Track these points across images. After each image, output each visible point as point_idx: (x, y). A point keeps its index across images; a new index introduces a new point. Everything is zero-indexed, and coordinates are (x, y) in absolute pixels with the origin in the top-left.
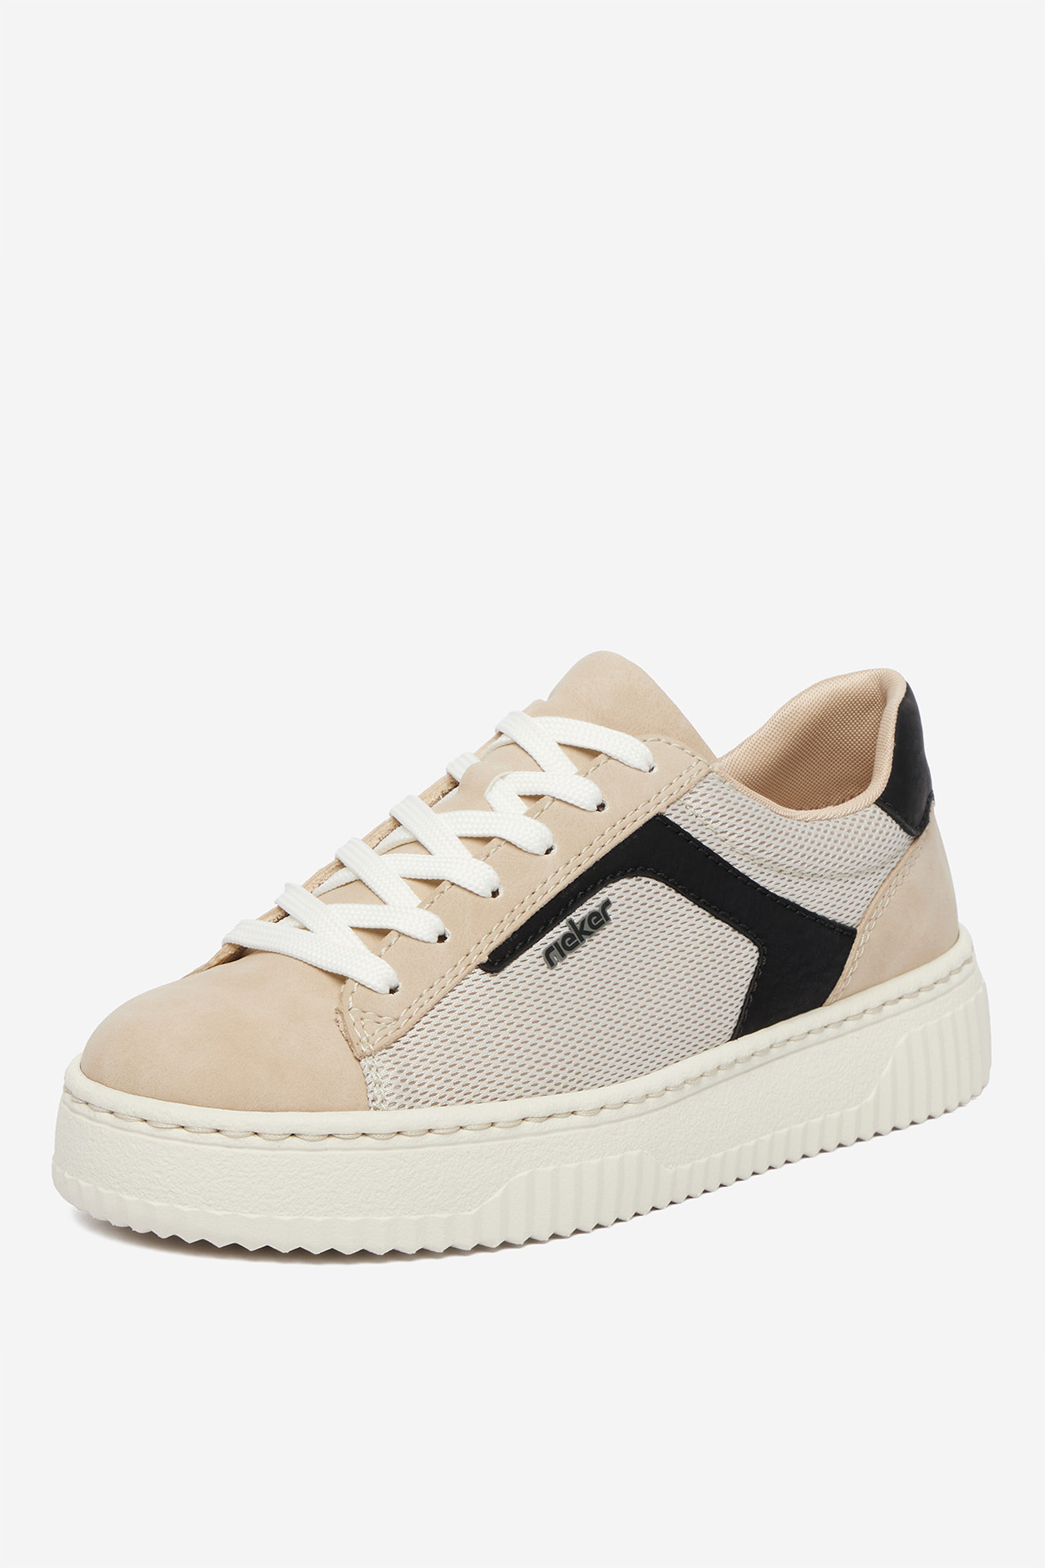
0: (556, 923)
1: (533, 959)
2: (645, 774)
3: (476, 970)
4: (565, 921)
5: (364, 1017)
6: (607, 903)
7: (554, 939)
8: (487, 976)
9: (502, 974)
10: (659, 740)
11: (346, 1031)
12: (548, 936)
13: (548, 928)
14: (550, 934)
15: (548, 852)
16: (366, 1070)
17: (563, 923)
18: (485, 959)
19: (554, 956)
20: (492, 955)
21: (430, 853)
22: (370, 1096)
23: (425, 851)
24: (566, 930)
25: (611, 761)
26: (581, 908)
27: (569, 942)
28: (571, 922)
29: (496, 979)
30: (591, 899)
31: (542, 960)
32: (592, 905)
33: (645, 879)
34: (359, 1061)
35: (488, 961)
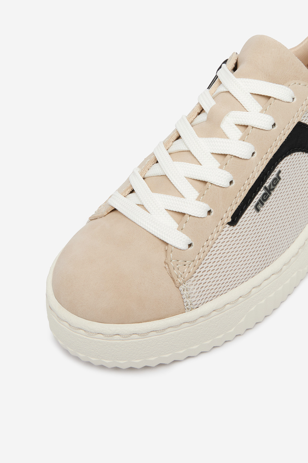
0: (259, 190)
1: (251, 211)
2: (291, 103)
3: (226, 226)
4: (263, 188)
5: (178, 264)
6: (280, 172)
7: (259, 198)
8: (232, 227)
9: (238, 224)
10: (295, 83)
11: (171, 274)
12: (256, 197)
13: (256, 193)
14: (257, 196)
15: (252, 155)
16: (182, 292)
17: (262, 189)
18: (230, 220)
19: (259, 207)
20: (233, 217)
21: (201, 164)
22: (185, 304)
23: (198, 163)
24: (264, 192)
25: (276, 100)
26: (269, 179)
27: (265, 197)
28: (265, 188)
29: (236, 227)
30: (273, 173)
31: (254, 210)
32: (273, 175)
33: (294, 154)
34: (178, 288)
35: (232, 220)
